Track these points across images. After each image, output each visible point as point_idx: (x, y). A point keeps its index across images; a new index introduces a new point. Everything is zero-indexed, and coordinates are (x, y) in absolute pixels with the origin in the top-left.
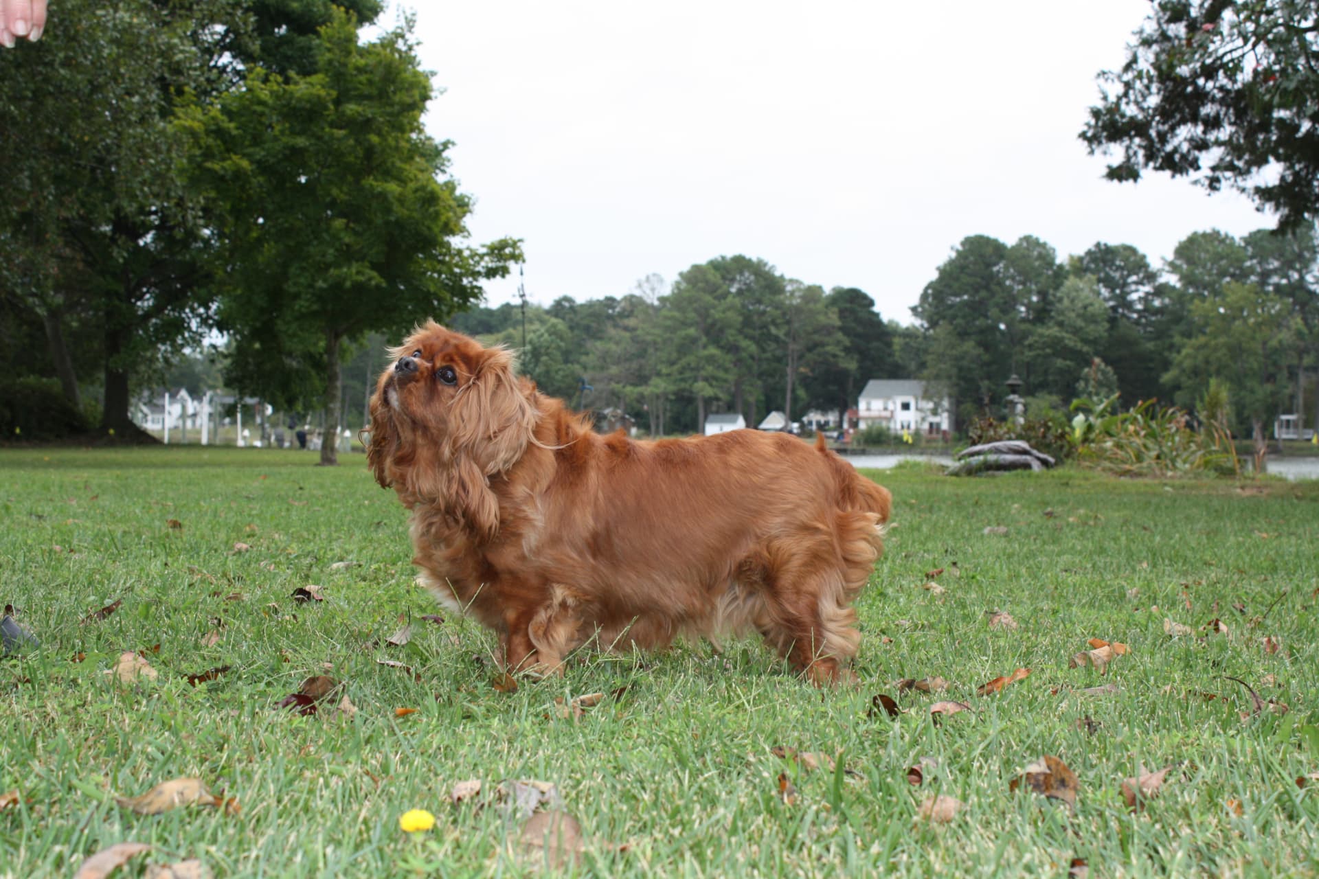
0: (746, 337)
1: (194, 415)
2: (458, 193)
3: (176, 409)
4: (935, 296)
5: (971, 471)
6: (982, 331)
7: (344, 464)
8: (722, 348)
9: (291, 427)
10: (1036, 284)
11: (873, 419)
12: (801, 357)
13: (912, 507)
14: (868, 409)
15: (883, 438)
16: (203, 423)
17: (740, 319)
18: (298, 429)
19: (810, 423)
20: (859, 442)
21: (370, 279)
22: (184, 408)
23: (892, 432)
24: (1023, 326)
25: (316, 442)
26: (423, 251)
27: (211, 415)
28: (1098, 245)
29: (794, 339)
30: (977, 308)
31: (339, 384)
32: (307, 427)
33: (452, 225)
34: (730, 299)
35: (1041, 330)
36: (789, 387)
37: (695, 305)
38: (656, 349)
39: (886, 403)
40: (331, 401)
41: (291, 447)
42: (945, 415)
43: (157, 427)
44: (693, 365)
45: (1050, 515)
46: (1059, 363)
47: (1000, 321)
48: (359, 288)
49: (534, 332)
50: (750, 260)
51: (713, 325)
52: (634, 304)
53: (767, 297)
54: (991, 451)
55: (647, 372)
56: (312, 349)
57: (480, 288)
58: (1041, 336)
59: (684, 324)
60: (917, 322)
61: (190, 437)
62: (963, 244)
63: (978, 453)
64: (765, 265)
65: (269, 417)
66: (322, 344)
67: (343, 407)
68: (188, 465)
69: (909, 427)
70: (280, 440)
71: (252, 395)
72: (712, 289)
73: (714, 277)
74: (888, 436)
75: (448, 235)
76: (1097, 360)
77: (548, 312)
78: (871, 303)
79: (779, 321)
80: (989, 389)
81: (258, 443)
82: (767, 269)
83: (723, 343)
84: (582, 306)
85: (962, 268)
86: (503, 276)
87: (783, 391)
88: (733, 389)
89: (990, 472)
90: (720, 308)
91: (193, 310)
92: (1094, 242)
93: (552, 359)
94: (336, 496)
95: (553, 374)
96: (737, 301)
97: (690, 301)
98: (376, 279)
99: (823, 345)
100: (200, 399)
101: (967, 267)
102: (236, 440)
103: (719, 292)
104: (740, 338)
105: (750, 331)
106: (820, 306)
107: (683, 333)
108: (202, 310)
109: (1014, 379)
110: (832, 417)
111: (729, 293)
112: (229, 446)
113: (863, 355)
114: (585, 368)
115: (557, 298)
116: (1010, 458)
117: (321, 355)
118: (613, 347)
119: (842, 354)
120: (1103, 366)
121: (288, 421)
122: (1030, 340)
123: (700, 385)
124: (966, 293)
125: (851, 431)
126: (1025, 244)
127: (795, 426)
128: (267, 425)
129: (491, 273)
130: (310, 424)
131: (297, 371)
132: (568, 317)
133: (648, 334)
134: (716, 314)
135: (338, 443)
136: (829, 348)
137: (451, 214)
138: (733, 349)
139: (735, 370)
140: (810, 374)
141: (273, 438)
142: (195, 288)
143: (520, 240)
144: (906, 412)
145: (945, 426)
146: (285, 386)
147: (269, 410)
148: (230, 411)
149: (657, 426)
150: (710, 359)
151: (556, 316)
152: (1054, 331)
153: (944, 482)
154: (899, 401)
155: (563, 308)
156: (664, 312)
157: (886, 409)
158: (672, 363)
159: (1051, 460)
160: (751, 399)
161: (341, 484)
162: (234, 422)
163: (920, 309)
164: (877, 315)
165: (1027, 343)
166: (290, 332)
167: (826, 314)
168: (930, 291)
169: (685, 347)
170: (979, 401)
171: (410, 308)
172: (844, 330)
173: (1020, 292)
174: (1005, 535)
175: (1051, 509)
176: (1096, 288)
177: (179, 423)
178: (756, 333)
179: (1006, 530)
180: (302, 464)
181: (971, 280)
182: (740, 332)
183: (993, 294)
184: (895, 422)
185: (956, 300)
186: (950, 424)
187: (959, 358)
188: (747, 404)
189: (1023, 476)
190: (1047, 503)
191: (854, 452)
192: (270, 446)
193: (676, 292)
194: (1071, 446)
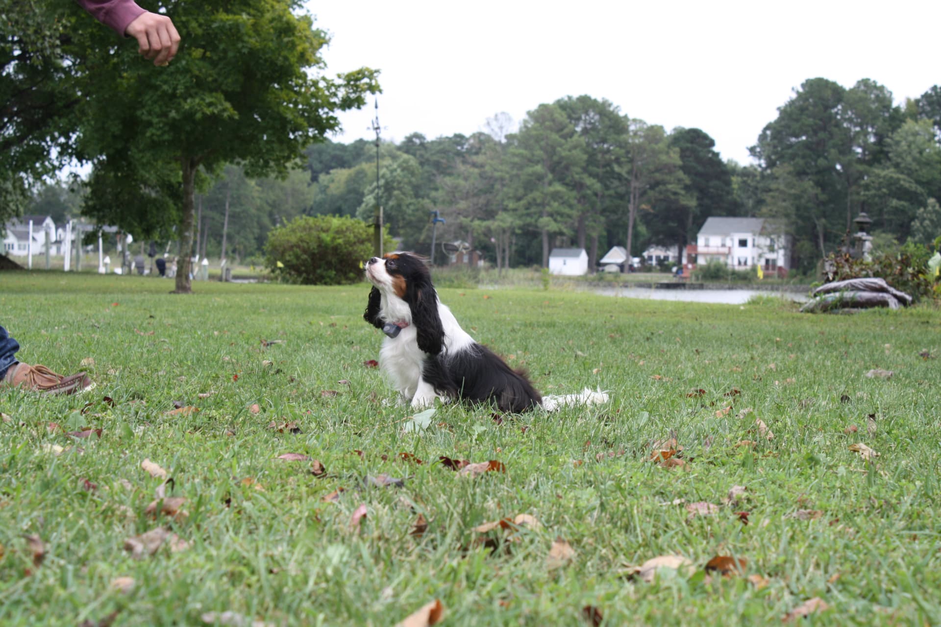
0: (591, 175)
1: (58, 242)
2: (314, 28)
3: (41, 236)
4: (774, 137)
5: (826, 308)
6: (820, 172)
7: (197, 292)
8: (567, 185)
9: (151, 255)
10: (873, 127)
11: (711, 255)
12: (643, 193)
13: (778, 346)
14: (707, 246)
15: (721, 274)
16: (67, 249)
17: (585, 157)
18: (157, 257)
19: (650, 258)
20: (697, 278)
21: (224, 110)
22: (47, 235)
23: (730, 268)
24: (860, 167)
26: (279, 81)
27: (73, 242)
28: (934, 88)
29: (636, 177)
30: (815, 149)
31: (195, 212)
32: (166, 255)
33: (308, 55)
34: (575, 137)
35: (877, 171)
36: (631, 224)
37: (543, 143)
38: (503, 185)
39: (723, 240)
40: (187, 230)
41: (151, 274)
42: (782, 252)
43: (23, 253)
44: (539, 201)
45: (925, 355)
46: (894, 202)
47: (837, 161)
48: (214, 119)
49: (387, 167)
50: (595, 101)
51: (558, 163)
52: (482, 141)
53: (612, 137)
54: (846, 288)
55: (494, 207)
56: (170, 179)
57: (335, 119)
58: (878, 176)
59: (531, 161)
60: (755, 161)
61: (53, 263)
62: (803, 86)
63: (835, 290)
64: (610, 105)
65: (130, 245)
66: (179, 173)
67: (202, 237)
68: (44, 291)
69: (745, 263)
70: (140, 268)
71: (112, 224)
72: (559, 128)
73: (561, 116)
74: (726, 272)
75: (303, 66)
76: (931, 201)
77: (399, 148)
78: (712, 143)
79: (623, 159)
80: (825, 228)
81: (119, 271)
82: (611, 109)
83: (568, 180)
84: (432, 142)
85: (802, 110)
86: (359, 108)
87: (625, 227)
88: (576, 224)
89: (846, 310)
90: (567, 146)
91: (53, 139)
92: (932, 85)
93: (404, 194)
94: (185, 326)
95: (404, 208)
96: (583, 140)
97: (538, 140)
98: (227, 109)
99: (664, 183)
100: (64, 227)
101: (807, 109)
102: (98, 267)
103: (566, 131)
104: (585, 176)
105: (594, 169)
106: (661, 145)
107: (530, 170)
108: (62, 140)
109: (862, 217)
110: (671, 253)
111: (576, 132)
112: (90, 272)
113: (704, 194)
114: (435, 202)
115: (408, 135)
116: (867, 295)
117: (178, 184)
118: (462, 182)
119: (683, 192)
120: (937, 206)
121: (149, 249)
122: (866, 180)
123: (545, 220)
124: (805, 133)
125: (690, 266)
126: (862, 88)
127: (636, 261)
128: (128, 253)
129: (347, 104)
130: (169, 252)
131: (155, 200)
132: (418, 153)
133: (495, 170)
134: (563, 152)
135: (194, 271)
136: (670, 187)
137: (307, 45)
138: (578, 186)
139: (580, 207)
140: (651, 211)
141: (133, 265)
142: (56, 118)
143: (377, 71)
144: (743, 249)
145: (781, 263)
146: (142, 215)
147: (130, 239)
148: (90, 239)
149: (503, 259)
150: (556, 196)
151: (407, 152)
152: (890, 172)
153: (799, 319)
154: (737, 237)
155: (414, 144)
156: (511, 150)
157: (723, 245)
158: (519, 199)
159: (909, 298)
160: (595, 235)
161: (193, 313)
162: (96, 250)
163: (758, 149)
164: (717, 155)
165: (862, 182)
166: (144, 160)
167: (667, 153)
168: (768, 132)
169: (530, 185)
170: (814, 239)
171: (265, 138)
172: (684, 168)
173: (857, 133)
174: (889, 379)
175: (924, 350)
176: (932, 130)
177: (43, 250)
178: (600, 171)
179: (890, 373)
180: (158, 292)
181: (811, 121)
182: (585, 170)
183: (831, 136)
184: (733, 258)
185: (793, 140)
186: (785, 261)
187: (797, 197)
188: (590, 239)
189: (880, 314)
190: (918, 343)
191: (693, 287)
192: (130, 273)
193: (524, 130)
194: (927, 283)
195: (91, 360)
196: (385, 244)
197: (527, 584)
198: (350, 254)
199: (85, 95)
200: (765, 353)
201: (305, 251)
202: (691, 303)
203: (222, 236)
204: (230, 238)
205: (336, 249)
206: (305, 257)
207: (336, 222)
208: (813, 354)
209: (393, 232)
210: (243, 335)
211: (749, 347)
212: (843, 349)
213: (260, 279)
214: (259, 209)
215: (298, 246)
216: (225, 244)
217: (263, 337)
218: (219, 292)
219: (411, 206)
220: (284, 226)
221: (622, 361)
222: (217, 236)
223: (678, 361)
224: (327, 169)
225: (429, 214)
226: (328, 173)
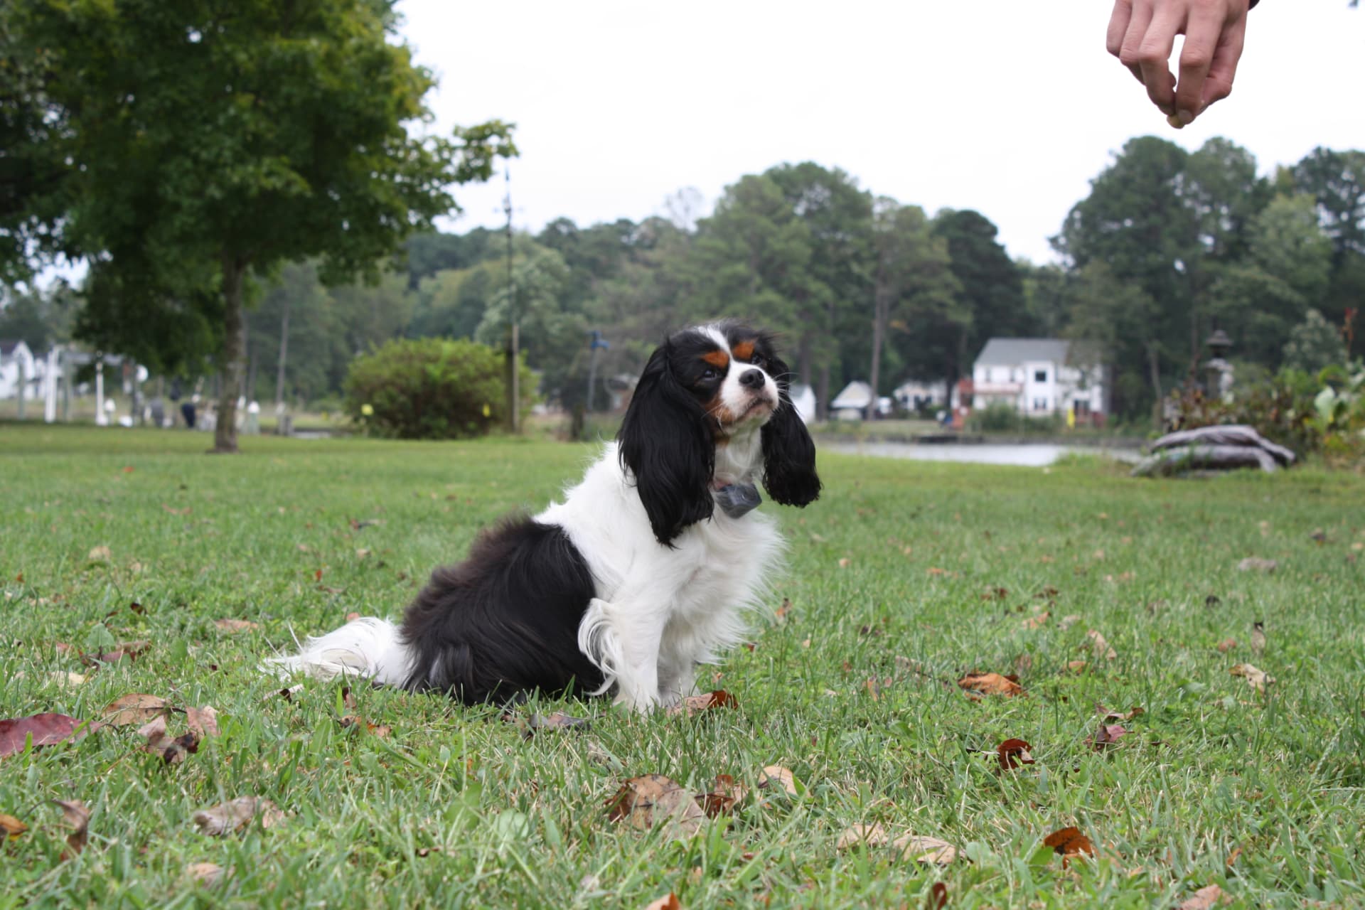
0: (820, 277)
1: (37, 381)
2: (414, 63)
3: (11, 371)
4: (1084, 221)
5: (1170, 471)
6: (1152, 272)
7: (247, 451)
8: (782, 292)
9: (174, 398)
10: (1228, 205)
11: (995, 395)
12: (894, 305)
13: (1104, 524)
14: (988, 380)
15: (1009, 421)
16: (49, 390)
17: (809, 251)
18: (184, 400)
19: (905, 399)
20: (974, 428)
21: (289, 184)
22: (21, 369)
23: (1021, 414)
24: (1210, 266)
25: (208, 418)
26: (365, 140)
27: (60, 381)
28: (1318, 150)
29: (885, 280)
30: (1146, 239)
31: (242, 334)
32: (196, 399)
33: (409, 103)
34: (794, 223)
35: (1234, 270)
36: (877, 348)
37: (746, 231)
38: (690, 294)
39: (1012, 372)
40: (231, 360)
41: (174, 426)
42: (1097, 389)
45: (1320, 538)
46: (1261, 317)
47: (1177, 256)
48: (270, 197)
49: (521, 268)
50: (824, 170)
51: (770, 260)
52: (659, 230)
53: (847, 221)
54: (1199, 441)
56: (201, 286)
57: (450, 196)
58: (1235, 279)
59: (731, 258)
60: (1057, 258)
61: (29, 411)
62: (1126, 147)
63: (1182, 444)
64: (844, 175)
65: (143, 384)
66: (217, 278)
67: (248, 369)
68: (20, 451)
69: (1044, 406)
70: (158, 416)
71: (117, 351)
72: (771, 210)
73: (774, 192)
74: (1016, 419)
75: (401, 118)
76: (1312, 314)
77: (537, 240)
78: (994, 231)
79: (865, 254)
80: (1160, 355)
81: (127, 421)
82: (847, 181)
83: (785, 285)
84: (586, 232)
85: (1126, 182)
86: (483, 180)
87: (868, 354)
88: (798, 350)
89: (1199, 472)
90: (781, 236)
91: (31, 227)
93: (544, 305)
94: (235, 501)
95: (547, 327)
96: (806, 227)
97: (740, 226)
98: (300, 186)
99: (925, 289)
100: (45, 357)
101: (1132, 181)
102: (94, 415)
103: (780, 213)
104: (809, 278)
105: (822, 269)
106: (921, 235)
107: (728, 270)
108: (43, 229)
109: (1219, 338)
110: (936, 392)
111: (793, 215)
112: (85, 423)
113: (982, 303)
114: (589, 318)
115: (550, 220)
116: (1228, 451)
117: (215, 295)
118: (628, 290)
119: (952, 302)
120: (1322, 322)
121: (170, 389)
122: (1219, 285)
124: (1130, 216)
125: (964, 411)
126: (1213, 150)
127: (884, 404)
128: (140, 395)
129: (464, 175)
130: (202, 393)
131: (181, 319)
132: (566, 246)
133: (679, 271)
134: (776, 244)
135: (240, 420)
136: (933, 294)
137: (407, 88)
138: (798, 294)
139: (802, 324)
140: (906, 330)
141: (148, 413)
142: (35, 196)
143: (512, 126)
144: (1041, 385)
145: (1096, 404)
146: (162, 338)
147: (143, 373)
148: (84, 374)
150: (767, 308)
151: (550, 245)
152: (1253, 272)
153: (1132, 486)
154: (1032, 368)
155: (558, 235)
156: (703, 241)
157: (1012, 380)
159: (1289, 455)
160: (823, 365)
161: (243, 481)
162: (93, 390)
163: (1063, 240)
164: (1001, 248)
165: (1213, 288)
166: (170, 259)
167: (930, 246)
168: (1077, 215)
170: (1144, 370)
171: (346, 225)
172: (955, 268)
173: (1205, 216)
174: (1271, 571)
175: (1318, 530)
176: (1313, 211)
177: (15, 391)
178: (832, 272)
179: (1272, 563)
180: (187, 451)
181: (1137, 199)
182: (809, 269)
183: (1168, 220)
184: (1025, 399)
185: (1114, 226)
186: (1104, 402)
187: (1118, 310)
188: (817, 372)
189: (1249, 479)
190: (1308, 521)
191: (968, 441)
192: (143, 425)
193: (720, 212)
194: (1315, 434)
195: (105, 550)
196: (521, 379)
197: (789, 870)
198: (469, 394)
199: (78, 162)
200: (1085, 536)
201: (403, 391)
202: (971, 465)
203: (276, 369)
204: (289, 372)
205: (448, 388)
206: (402, 399)
207: (448, 347)
208: (1156, 536)
209: (532, 363)
210: (322, 512)
211: (1061, 527)
212: (1200, 530)
213: (338, 432)
214: (332, 329)
215: (392, 383)
216: (282, 382)
217: (352, 516)
218: (281, 451)
219: (556, 325)
220: (371, 354)
221: (880, 547)
222: (270, 370)
223: (962, 547)
224: (431, 270)
225: (582, 336)
226: (432, 276)
